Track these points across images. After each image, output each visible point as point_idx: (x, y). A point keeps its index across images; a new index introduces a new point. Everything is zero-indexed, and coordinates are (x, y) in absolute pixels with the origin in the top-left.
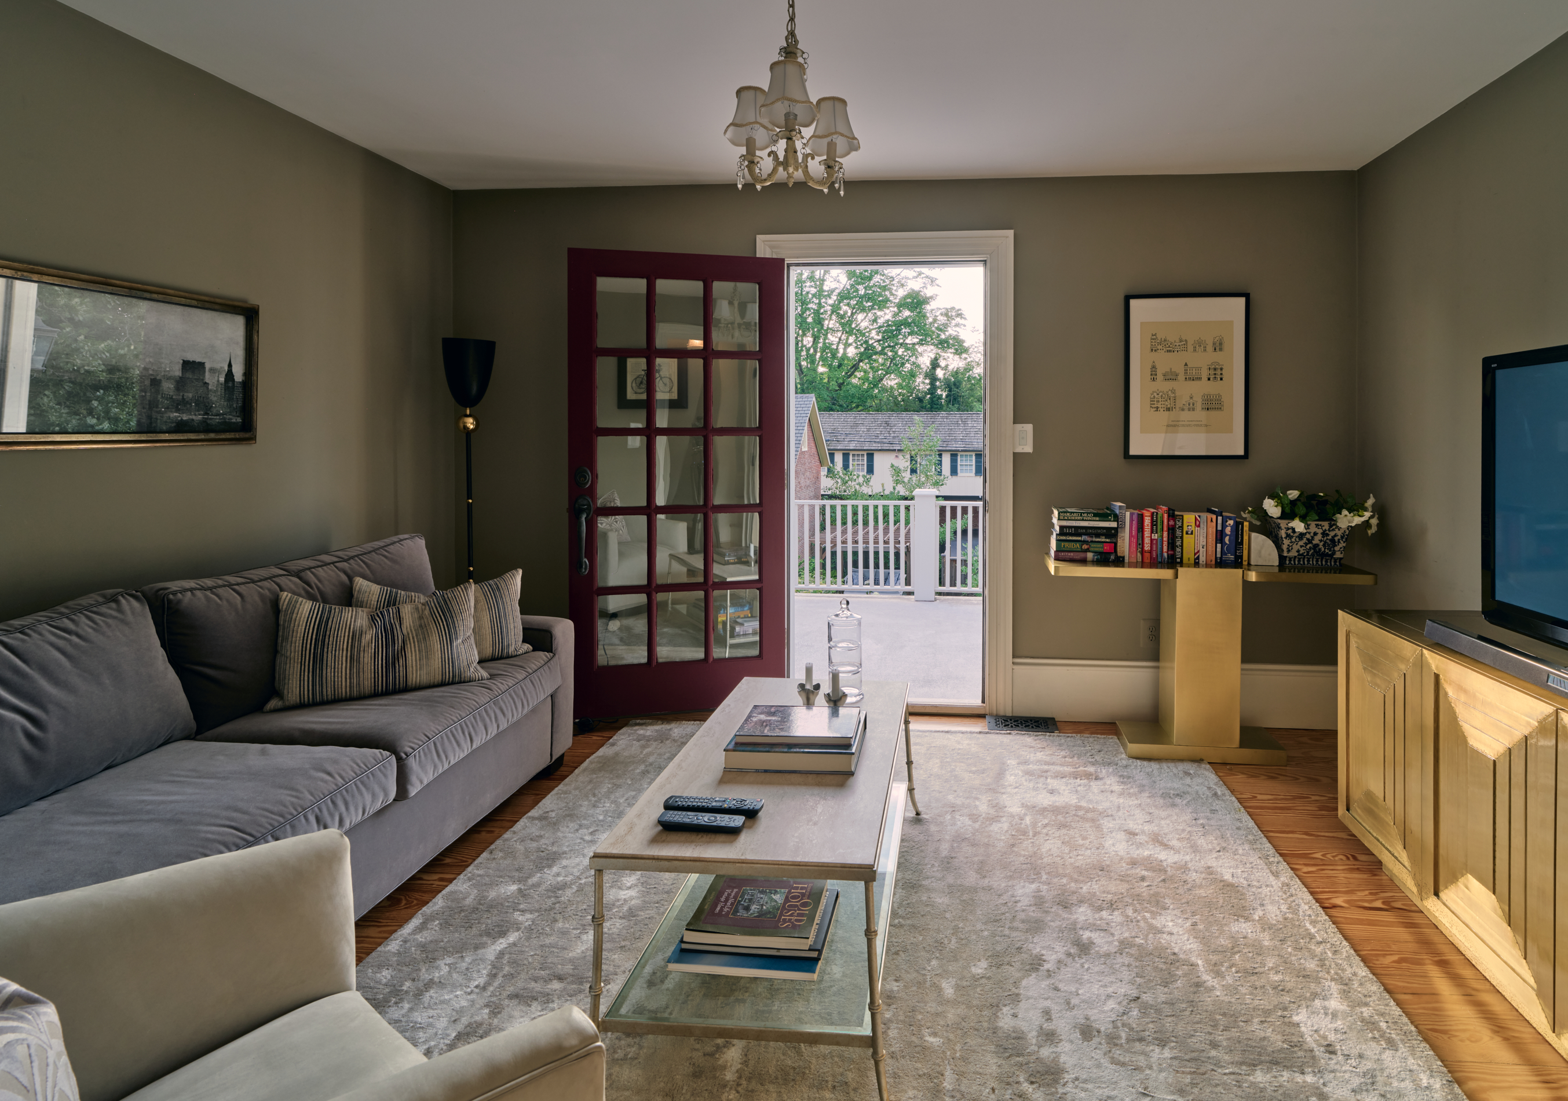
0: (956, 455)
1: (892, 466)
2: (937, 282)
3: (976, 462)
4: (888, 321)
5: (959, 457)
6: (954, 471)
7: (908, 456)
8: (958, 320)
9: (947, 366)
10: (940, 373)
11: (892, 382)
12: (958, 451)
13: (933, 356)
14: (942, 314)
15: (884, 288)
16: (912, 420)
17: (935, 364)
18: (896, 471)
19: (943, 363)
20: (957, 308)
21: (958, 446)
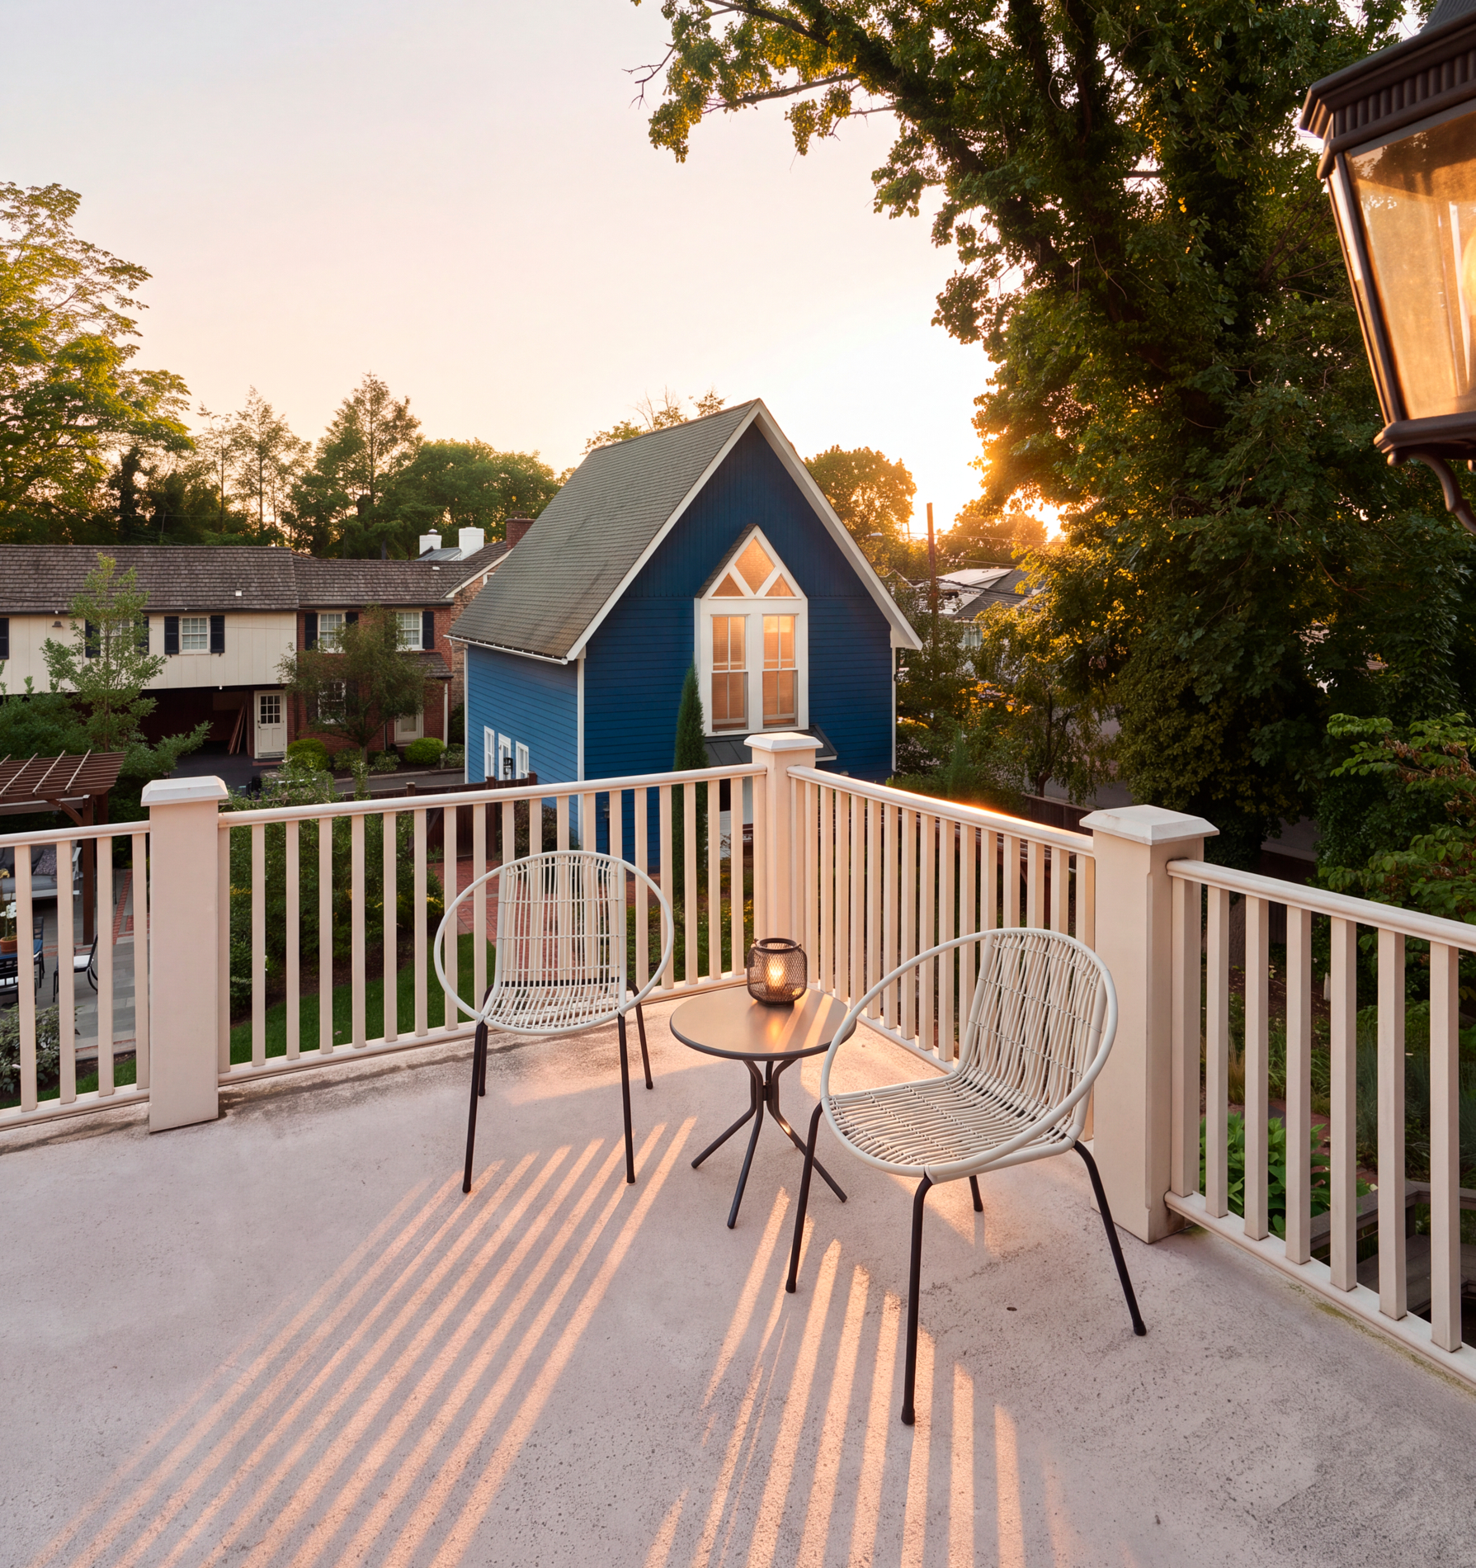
0: (176, 619)
1: (49, 645)
2: (137, 328)
3: (212, 630)
4: (36, 384)
5: (181, 622)
6: (172, 647)
7: (81, 625)
8: (174, 393)
9: (154, 469)
10: (140, 480)
11: (47, 491)
12: (183, 611)
13: (126, 450)
14: (143, 381)
15: (26, 325)
16: (90, 560)
17: (130, 463)
18: (57, 655)
19: (145, 464)
20: (172, 372)
21: (177, 602)
